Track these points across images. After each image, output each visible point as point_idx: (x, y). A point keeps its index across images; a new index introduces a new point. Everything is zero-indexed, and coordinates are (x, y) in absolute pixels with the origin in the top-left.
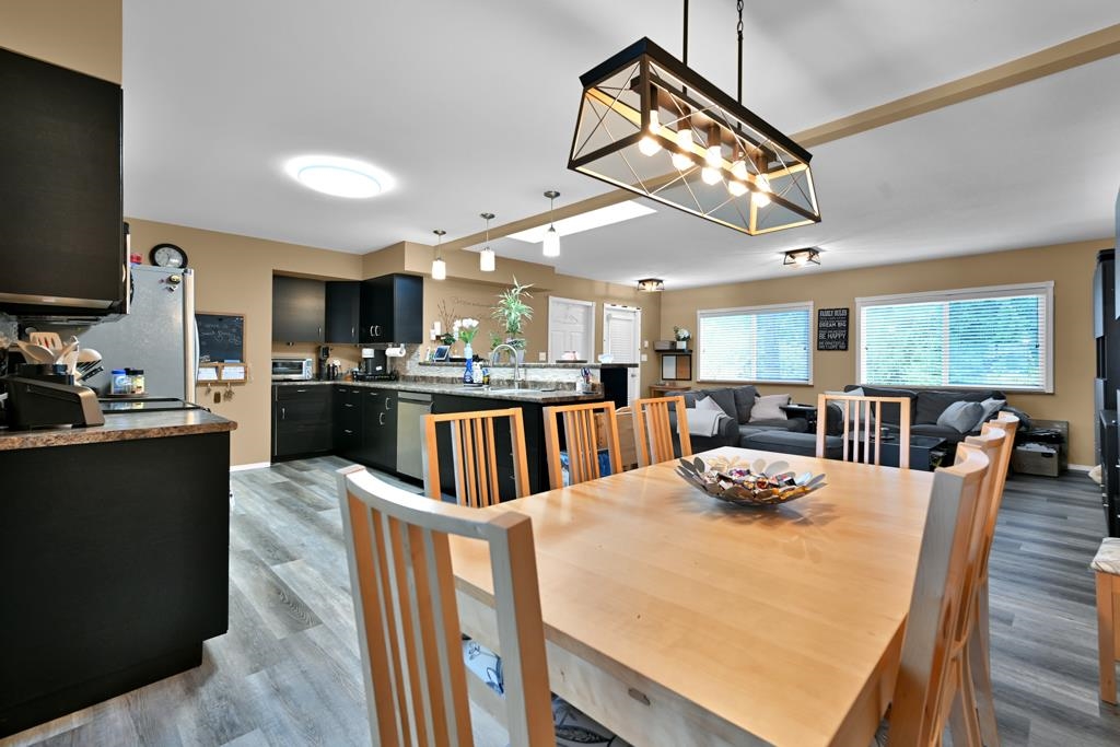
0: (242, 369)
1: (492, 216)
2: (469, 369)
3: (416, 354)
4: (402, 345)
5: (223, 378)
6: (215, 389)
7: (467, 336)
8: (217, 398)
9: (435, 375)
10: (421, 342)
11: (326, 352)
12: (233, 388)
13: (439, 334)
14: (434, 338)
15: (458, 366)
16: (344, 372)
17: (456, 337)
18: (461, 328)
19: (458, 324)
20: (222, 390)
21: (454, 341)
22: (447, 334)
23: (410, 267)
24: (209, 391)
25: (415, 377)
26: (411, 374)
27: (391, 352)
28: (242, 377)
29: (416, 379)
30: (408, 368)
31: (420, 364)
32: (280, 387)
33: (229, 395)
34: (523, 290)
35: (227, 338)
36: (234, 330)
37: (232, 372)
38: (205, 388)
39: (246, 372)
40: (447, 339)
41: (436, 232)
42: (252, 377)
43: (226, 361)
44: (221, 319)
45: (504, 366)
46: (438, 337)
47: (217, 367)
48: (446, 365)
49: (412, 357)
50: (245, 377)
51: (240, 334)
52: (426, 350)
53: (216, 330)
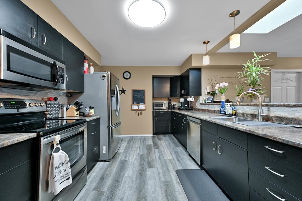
0: (144, 106)
1: (238, 12)
2: (223, 106)
3: (199, 100)
4: (193, 96)
5: (139, 108)
6: (138, 112)
7: (222, 91)
8: (138, 115)
9: (207, 108)
10: (201, 95)
11: (170, 100)
12: (143, 112)
13: (209, 91)
14: (207, 93)
15: (217, 105)
16: (177, 106)
17: (217, 92)
18: (219, 88)
19: (218, 85)
20: (139, 112)
21: (216, 94)
22: (213, 91)
23: (195, 64)
24: (136, 112)
25: (199, 109)
26: (197, 108)
27: (190, 99)
28: (144, 108)
29: (199, 110)
30: (196, 105)
31: (200, 104)
32: (156, 111)
33: (141, 113)
34: (261, 59)
35: (140, 96)
36: (142, 94)
37: (142, 107)
38: (135, 111)
39: (145, 107)
40: (213, 93)
41: (204, 43)
42: (147, 108)
43: (140, 103)
44: (139, 91)
45: (248, 105)
46: (208, 93)
47: (138, 105)
48: (211, 104)
49: (198, 101)
50: (145, 108)
51: (144, 95)
52: (203, 98)
53: (138, 94)
